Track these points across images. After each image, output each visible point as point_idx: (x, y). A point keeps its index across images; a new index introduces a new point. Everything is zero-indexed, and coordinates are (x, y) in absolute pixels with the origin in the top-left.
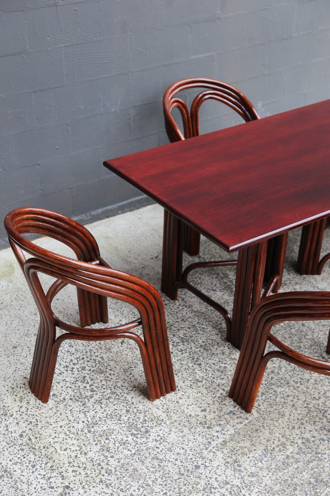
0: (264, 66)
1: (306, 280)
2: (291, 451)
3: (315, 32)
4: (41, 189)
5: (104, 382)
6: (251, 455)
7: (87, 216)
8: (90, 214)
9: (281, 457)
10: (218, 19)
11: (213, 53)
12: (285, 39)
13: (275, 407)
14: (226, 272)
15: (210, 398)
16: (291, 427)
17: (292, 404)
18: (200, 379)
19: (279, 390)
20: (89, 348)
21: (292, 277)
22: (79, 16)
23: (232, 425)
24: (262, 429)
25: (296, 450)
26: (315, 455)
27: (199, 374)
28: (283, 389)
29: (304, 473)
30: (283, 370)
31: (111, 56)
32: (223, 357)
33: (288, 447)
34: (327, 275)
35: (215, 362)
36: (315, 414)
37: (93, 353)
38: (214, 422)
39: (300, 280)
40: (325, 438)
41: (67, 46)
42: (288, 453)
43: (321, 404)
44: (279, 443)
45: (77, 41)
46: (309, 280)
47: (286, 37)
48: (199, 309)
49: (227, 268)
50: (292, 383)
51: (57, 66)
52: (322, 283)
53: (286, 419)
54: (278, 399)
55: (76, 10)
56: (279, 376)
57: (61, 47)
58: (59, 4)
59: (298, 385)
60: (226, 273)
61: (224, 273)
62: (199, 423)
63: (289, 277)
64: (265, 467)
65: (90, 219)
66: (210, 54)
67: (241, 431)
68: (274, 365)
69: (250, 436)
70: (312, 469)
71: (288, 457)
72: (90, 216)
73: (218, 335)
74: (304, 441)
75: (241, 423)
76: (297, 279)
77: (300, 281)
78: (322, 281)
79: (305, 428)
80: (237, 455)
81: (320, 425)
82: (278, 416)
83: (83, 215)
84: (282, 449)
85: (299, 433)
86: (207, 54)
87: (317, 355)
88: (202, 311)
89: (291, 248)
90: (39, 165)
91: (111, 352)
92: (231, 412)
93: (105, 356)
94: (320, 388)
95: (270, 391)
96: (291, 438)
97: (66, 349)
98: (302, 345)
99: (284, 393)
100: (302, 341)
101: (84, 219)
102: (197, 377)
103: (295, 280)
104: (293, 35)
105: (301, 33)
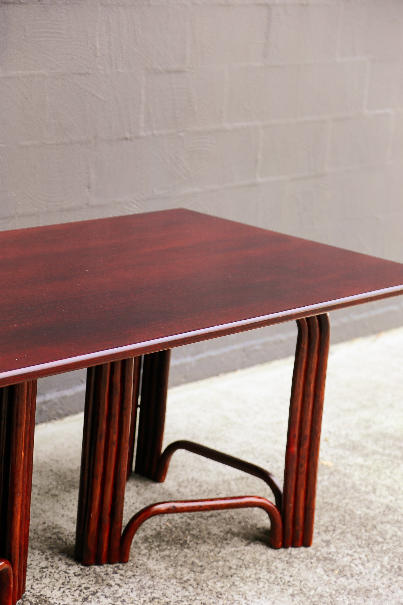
0: (89, 187)
1: (224, 597)
3: (181, 134)
12: (126, 139)
14: (42, 593)
21: (192, 594)
34: (267, 586)
39: (210, 598)
46: (230, 597)
47: (128, 135)
49: (43, 586)
52: (259, 600)
60: (41, 595)
61: (39, 594)
63: (187, 593)
76: (204, 597)
77: (212, 601)
78: (259, 598)
89: (181, 540)
103: (200, 600)
104: (142, 133)
105: (155, 132)
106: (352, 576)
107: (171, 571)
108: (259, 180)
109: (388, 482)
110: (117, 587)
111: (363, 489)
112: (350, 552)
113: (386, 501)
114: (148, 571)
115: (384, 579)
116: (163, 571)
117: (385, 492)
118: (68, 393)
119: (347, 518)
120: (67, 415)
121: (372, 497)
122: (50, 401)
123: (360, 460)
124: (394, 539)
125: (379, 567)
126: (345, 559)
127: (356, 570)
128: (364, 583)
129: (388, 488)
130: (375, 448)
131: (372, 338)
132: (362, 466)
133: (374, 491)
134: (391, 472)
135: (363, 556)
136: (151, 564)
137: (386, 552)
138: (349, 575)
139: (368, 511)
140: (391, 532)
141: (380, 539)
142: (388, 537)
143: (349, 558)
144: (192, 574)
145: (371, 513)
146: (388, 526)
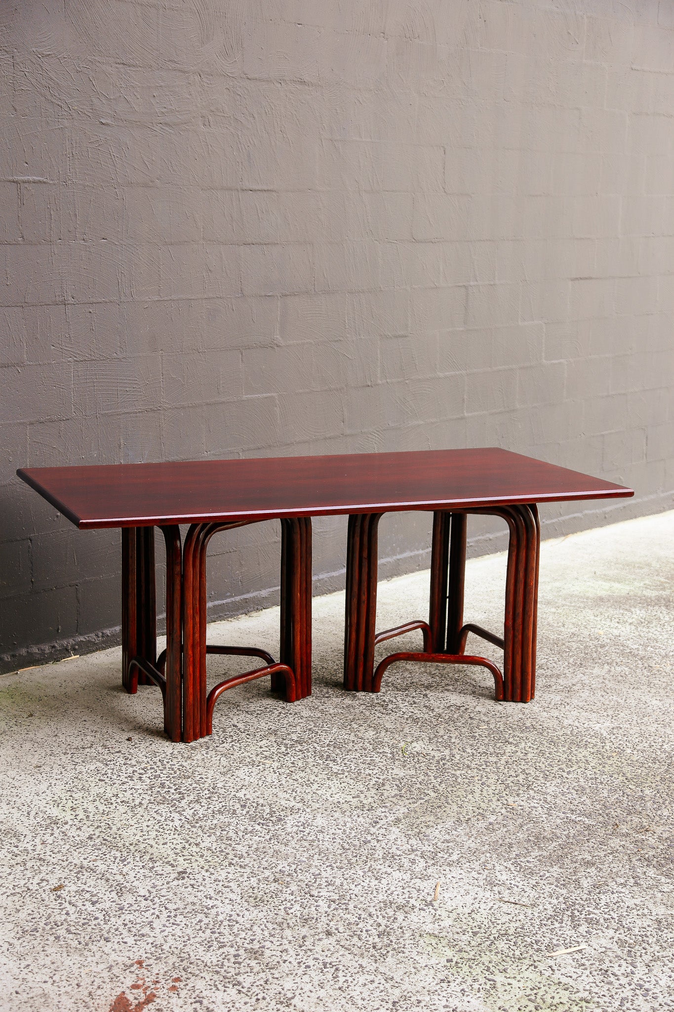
0: (343, 422)
2: (494, 819)
3: (407, 381)
4: (32, 581)
5: (194, 785)
6: (439, 827)
7: (99, 637)
8: (103, 633)
9: (482, 825)
10: (278, 346)
11: (274, 394)
12: (368, 386)
13: (458, 787)
15: (362, 786)
16: (486, 801)
17: (480, 782)
18: (340, 772)
19: (458, 773)
20: (158, 758)
22: (94, 321)
23: (403, 805)
24: (446, 805)
25: (501, 818)
26: (529, 820)
27: (335, 769)
28: (463, 772)
29: (518, 834)
30: (458, 757)
31: (136, 382)
32: (366, 752)
33: (488, 816)
35: (357, 757)
36: (516, 788)
37: (165, 763)
38: (375, 805)
40: (536, 805)
41: (77, 361)
42: (491, 820)
43: (521, 781)
44: (475, 814)
45: (91, 355)
47: (369, 383)
48: (312, 715)
50: (473, 766)
51: (63, 389)
53: (477, 795)
54: (459, 780)
55: (90, 312)
56: (453, 761)
57: (69, 361)
58: (69, 302)
59: (484, 767)
62: (353, 807)
64: (463, 834)
65: (103, 642)
66: (269, 394)
67: (417, 809)
68: (443, 754)
69: (431, 812)
70: (527, 830)
71: (491, 824)
72: (103, 637)
73: (350, 734)
74: (508, 810)
75: (414, 803)
79: (506, 800)
80: (420, 828)
81: (526, 796)
82: (465, 793)
83: (93, 635)
84: (480, 818)
85: (501, 805)
86: (265, 395)
87: (500, 741)
88: (317, 716)
90: (31, 540)
91: (193, 760)
92: (396, 795)
93: (185, 764)
94: (515, 767)
95: (446, 774)
96: (491, 808)
97: (123, 762)
98: (476, 734)
99: (466, 774)
100: (474, 731)
101: (93, 640)
102: (336, 771)
104: (380, 382)
105: (388, 380)
106: (548, 668)
107: (423, 669)
108: (466, 414)
109: (574, 621)
110: (387, 678)
111: (555, 625)
112: (546, 657)
113: (572, 631)
114: (407, 670)
115: (570, 670)
116: (418, 670)
117: (571, 626)
118: (335, 574)
119: (544, 640)
120: (335, 591)
121: (562, 629)
122: (322, 579)
123: (553, 610)
124: (578, 649)
125: (567, 664)
126: (543, 661)
127: (550, 666)
128: (555, 672)
129: (573, 624)
130: (564, 602)
131: (563, 538)
132: (555, 613)
133: (564, 626)
134: (576, 615)
135: (556, 659)
136: (408, 667)
137: (571, 657)
138: (545, 668)
139: (558, 636)
140: (575, 647)
141: (568, 650)
142: (573, 649)
143: (546, 660)
144: (437, 671)
145: (561, 637)
146: (574, 643)
